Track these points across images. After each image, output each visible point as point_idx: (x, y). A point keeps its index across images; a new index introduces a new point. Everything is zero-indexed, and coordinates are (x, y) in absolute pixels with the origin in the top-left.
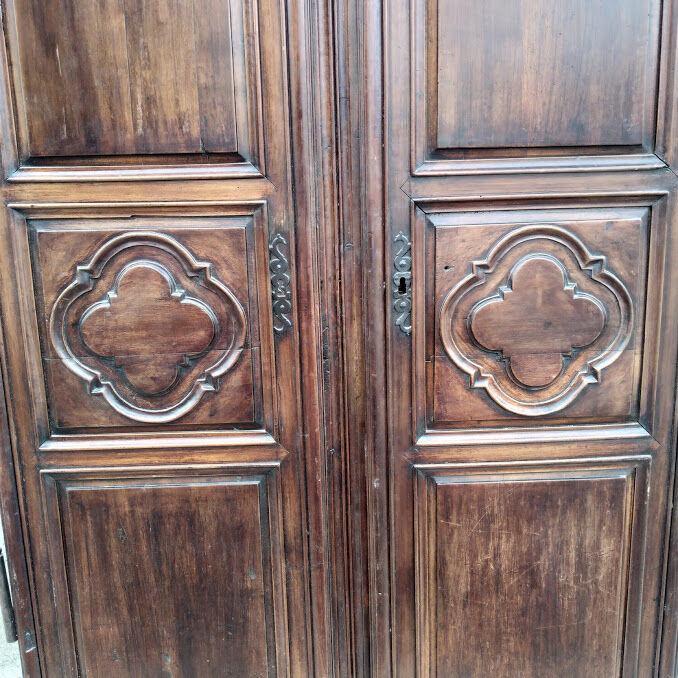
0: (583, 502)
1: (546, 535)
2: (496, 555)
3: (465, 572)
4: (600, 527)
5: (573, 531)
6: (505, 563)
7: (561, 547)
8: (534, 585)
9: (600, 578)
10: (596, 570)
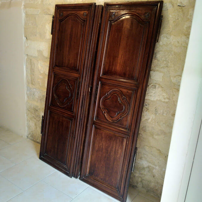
0: (117, 141)
1: (110, 144)
2: (102, 145)
3: (97, 146)
4: (119, 146)
5: (115, 145)
6: (104, 147)
7: (112, 147)
8: (107, 153)
9: (118, 156)
10: (117, 155)
